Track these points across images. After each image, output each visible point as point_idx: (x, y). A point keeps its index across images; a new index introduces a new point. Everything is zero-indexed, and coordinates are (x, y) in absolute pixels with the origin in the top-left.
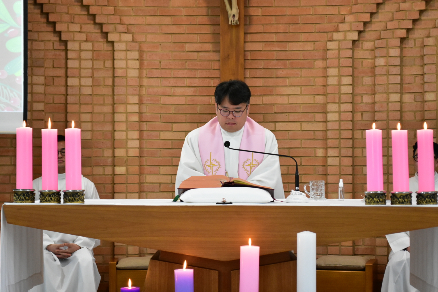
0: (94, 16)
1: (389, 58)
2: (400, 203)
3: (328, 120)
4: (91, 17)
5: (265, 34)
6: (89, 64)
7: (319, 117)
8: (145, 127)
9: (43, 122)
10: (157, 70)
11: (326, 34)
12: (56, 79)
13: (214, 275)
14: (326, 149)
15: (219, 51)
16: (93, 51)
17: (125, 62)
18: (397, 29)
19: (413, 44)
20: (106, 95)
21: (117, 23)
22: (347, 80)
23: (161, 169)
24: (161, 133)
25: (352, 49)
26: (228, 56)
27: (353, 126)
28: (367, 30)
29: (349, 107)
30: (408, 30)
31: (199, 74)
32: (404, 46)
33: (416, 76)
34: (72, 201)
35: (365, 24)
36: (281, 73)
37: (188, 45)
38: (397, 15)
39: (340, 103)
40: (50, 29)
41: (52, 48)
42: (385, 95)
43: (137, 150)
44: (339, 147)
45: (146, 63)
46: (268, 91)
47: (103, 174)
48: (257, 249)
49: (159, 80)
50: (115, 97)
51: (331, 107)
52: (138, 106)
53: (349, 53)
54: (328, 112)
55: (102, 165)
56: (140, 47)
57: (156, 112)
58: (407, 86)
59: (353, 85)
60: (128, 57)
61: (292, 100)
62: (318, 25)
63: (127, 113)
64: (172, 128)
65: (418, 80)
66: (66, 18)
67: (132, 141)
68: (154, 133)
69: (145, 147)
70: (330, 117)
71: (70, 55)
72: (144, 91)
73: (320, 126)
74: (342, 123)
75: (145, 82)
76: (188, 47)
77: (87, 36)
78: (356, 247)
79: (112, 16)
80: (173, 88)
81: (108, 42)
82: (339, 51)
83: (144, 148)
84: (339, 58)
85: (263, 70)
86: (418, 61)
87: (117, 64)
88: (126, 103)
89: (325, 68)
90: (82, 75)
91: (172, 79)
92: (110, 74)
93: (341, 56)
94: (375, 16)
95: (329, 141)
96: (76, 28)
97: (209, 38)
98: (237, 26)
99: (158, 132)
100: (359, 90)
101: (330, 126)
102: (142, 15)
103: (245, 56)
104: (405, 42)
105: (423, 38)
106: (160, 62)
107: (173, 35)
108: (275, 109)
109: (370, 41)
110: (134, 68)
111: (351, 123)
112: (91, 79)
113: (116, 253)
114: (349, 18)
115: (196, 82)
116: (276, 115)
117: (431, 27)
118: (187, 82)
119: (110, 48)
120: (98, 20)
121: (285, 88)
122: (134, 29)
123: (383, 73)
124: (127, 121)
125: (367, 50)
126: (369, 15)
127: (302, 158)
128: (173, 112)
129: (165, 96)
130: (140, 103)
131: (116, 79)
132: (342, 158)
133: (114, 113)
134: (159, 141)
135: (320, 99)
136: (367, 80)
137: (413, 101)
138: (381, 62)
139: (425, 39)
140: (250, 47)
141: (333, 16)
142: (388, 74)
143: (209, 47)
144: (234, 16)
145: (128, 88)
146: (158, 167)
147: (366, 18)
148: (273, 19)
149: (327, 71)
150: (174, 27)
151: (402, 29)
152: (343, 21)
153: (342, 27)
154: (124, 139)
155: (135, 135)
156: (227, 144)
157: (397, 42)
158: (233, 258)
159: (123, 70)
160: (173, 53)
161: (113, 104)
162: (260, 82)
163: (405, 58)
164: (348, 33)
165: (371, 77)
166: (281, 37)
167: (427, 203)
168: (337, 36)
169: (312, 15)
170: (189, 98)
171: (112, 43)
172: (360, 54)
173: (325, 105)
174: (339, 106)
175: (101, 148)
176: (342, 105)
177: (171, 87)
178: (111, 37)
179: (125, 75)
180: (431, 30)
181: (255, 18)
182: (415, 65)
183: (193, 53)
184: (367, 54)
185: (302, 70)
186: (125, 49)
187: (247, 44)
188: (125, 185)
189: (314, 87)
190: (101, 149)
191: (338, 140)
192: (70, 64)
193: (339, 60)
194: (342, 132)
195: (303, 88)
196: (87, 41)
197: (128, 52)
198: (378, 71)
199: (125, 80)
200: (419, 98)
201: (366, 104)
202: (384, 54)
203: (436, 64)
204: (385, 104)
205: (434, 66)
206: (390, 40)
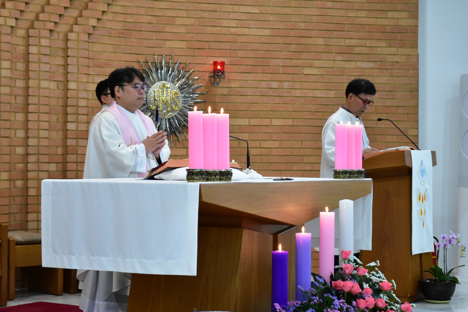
1: (41, 47)
18: (47, 21)
19: (57, 37)
22: (9, 64)
25: (11, 35)
28: (21, 18)
30: (56, 24)
32: (51, 37)
33: (59, 65)
35: (21, 12)
42: (37, 81)
53: (8, 39)
58: (52, 74)
59: (11, 69)
65: (61, 70)
86: (60, 53)
94: (29, 6)
100: (14, 74)
104: (52, 33)
105: (67, 32)
109: (22, 29)
111: (9, 105)
114: (9, 5)
117: (73, 23)
123: (35, 61)
125: (20, 37)
126: (24, 4)
136: (20, 66)
137: (56, 88)
138: (34, 50)
139: (69, 34)
142: (39, 62)
147: (22, 6)
151: (51, 22)
152: (3, 7)
153: (3, 12)
157: (48, 33)
163: (52, 49)
164: (8, 19)
165: (23, 63)
172: (14, 40)
180: (74, 26)
182: (58, 56)
184: (20, 41)
198: (31, 58)
200: (61, 86)
201: (19, 88)
202: (36, 43)
203: (78, 58)
204: (37, 90)
205: (75, 59)
206: (41, 31)
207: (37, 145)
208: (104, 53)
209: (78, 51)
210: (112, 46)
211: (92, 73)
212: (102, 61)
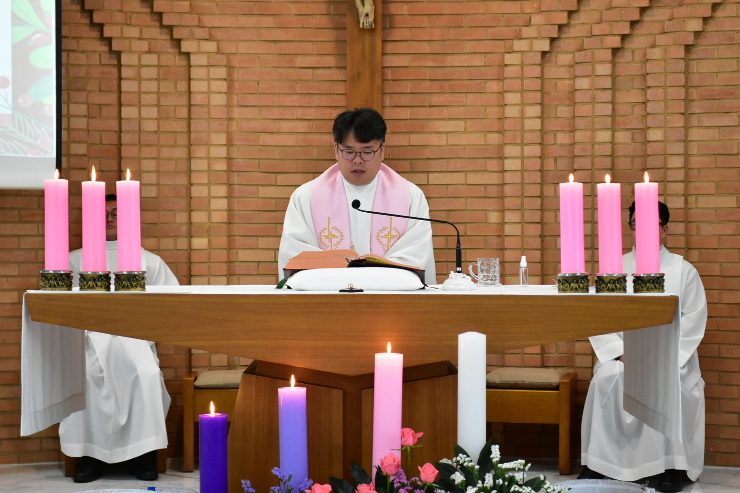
0: (160, 15)
1: (596, 78)
2: (609, 290)
3: (506, 169)
4: (156, 17)
5: (412, 43)
6: (153, 86)
7: (493, 165)
8: (236, 179)
9: (86, 171)
10: (254, 96)
11: (502, 42)
12: (103, 108)
13: (337, 396)
14: (502, 211)
15: (345, 68)
16: (159, 66)
17: (206, 83)
18: (608, 35)
19: (631, 57)
20: (178, 132)
21: (195, 26)
22: (534, 111)
23: (260, 240)
24: (260, 188)
25: (542, 65)
26: (359, 74)
27: (542, 177)
28: (563, 36)
29: (536, 150)
30: (624, 37)
31: (316, 101)
32: (617, 60)
33: (635, 104)
34: (128, 288)
35: (561, 27)
36: (436, 99)
37: (299, 58)
38: (608, 15)
39: (523, 144)
40: (95, 34)
41: (98, 63)
42: (589, 133)
43: (225, 213)
44: (521, 209)
45: (237, 85)
46: (417, 126)
47: (174, 249)
48: (399, 357)
49: (257, 110)
50: (192, 135)
51: (510, 150)
52: (225, 148)
53: (537, 71)
54: (506, 158)
55: (172, 235)
56: (228, 61)
57: (252, 158)
58: (621, 119)
59: (542, 117)
60: (212, 76)
61: (453, 140)
62: (491, 30)
63: (209, 159)
64: (276, 181)
65: (638, 110)
66: (119, 17)
67: (217, 200)
68: (249, 188)
69: (236, 209)
70: (509, 164)
71: (125, 73)
72: (234, 127)
73: (494, 179)
74: (526, 174)
75: (237, 113)
76: (300, 61)
77: (150, 45)
78: (546, 355)
79: (186, 16)
80: (277, 123)
81: (181, 53)
82: (522, 68)
83: (234, 210)
84: (522, 78)
85: (410, 96)
86: (638, 83)
87: (196, 86)
88: (208, 145)
89: (502, 93)
90: (143, 102)
91: (276, 109)
92: (184, 100)
93: (525, 75)
94: (575, 16)
95: (506, 200)
96: (134, 32)
97: (330, 47)
98: (372, 30)
99: (256, 187)
100: (551, 125)
101: (508, 178)
102: (231, 13)
103: (383, 74)
104: (620, 54)
105: (645, 49)
106: (258, 84)
107: (278, 44)
108: (428, 153)
109: (567, 52)
110: (219, 92)
111: (539, 173)
112: (156, 109)
113: (193, 364)
114: (537, 19)
115: (312, 113)
116: (429, 161)
117: (657, 32)
118: (299, 113)
119: (184, 63)
120: (166, 21)
121: (442, 123)
122: (219, 34)
123: (586, 100)
124: (209, 170)
125: (563, 66)
126: (565, 14)
127: (468, 225)
128: (278, 157)
129: (264, 134)
130: (229, 144)
131: (193, 109)
132: (526, 226)
133: (190, 158)
134: (257, 199)
135: (494, 139)
136: (563, 111)
137: (630, 142)
138: (583, 83)
139: (649, 50)
140: (390, 61)
141: (513, 15)
142: (593, 101)
143: (331, 61)
144: (367, 15)
145: (211, 122)
146: (256, 238)
147: (563, 18)
148: (425, 21)
149: (503, 97)
150: (279, 31)
151: (615, 35)
152: (528, 24)
153: (526, 32)
154: (205, 197)
155: (222, 191)
156: (356, 204)
157: (608, 55)
158: (365, 371)
159: (203, 95)
160: (278, 70)
161: (189, 146)
162: (406, 113)
163: (618, 78)
164: (535, 42)
165: (569, 106)
166: (437, 47)
167: (648, 290)
168: (518, 45)
169: (483, 14)
170: (300, 136)
171: (188, 54)
172: (552, 71)
173: (501, 147)
174: (522, 149)
175: (171, 210)
176: (526, 148)
177: (275, 121)
178: (186, 47)
179: (207, 103)
180: (658, 37)
181: (398, 18)
182: (633, 88)
183: (306, 70)
184: (563, 73)
185: (468, 95)
186: (206, 64)
187: (386, 58)
188: (206, 265)
189: (484, 121)
190: (171, 212)
191: (520, 199)
192: (125, 86)
193: (522, 81)
194: (526, 187)
195: (469, 122)
196: (149, 52)
197: (211, 69)
198: (579, 97)
199: (206, 109)
200: (638, 137)
201: (561, 145)
202: (588, 73)
203: (665, 87)
204: (590, 146)
205: (661, 90)
206: (596, 51)
207: (590, 233)
208: (720, 75)
209: (666, 76)
210: (735, 60)
211: (698, 112)
212: (715, 88)
